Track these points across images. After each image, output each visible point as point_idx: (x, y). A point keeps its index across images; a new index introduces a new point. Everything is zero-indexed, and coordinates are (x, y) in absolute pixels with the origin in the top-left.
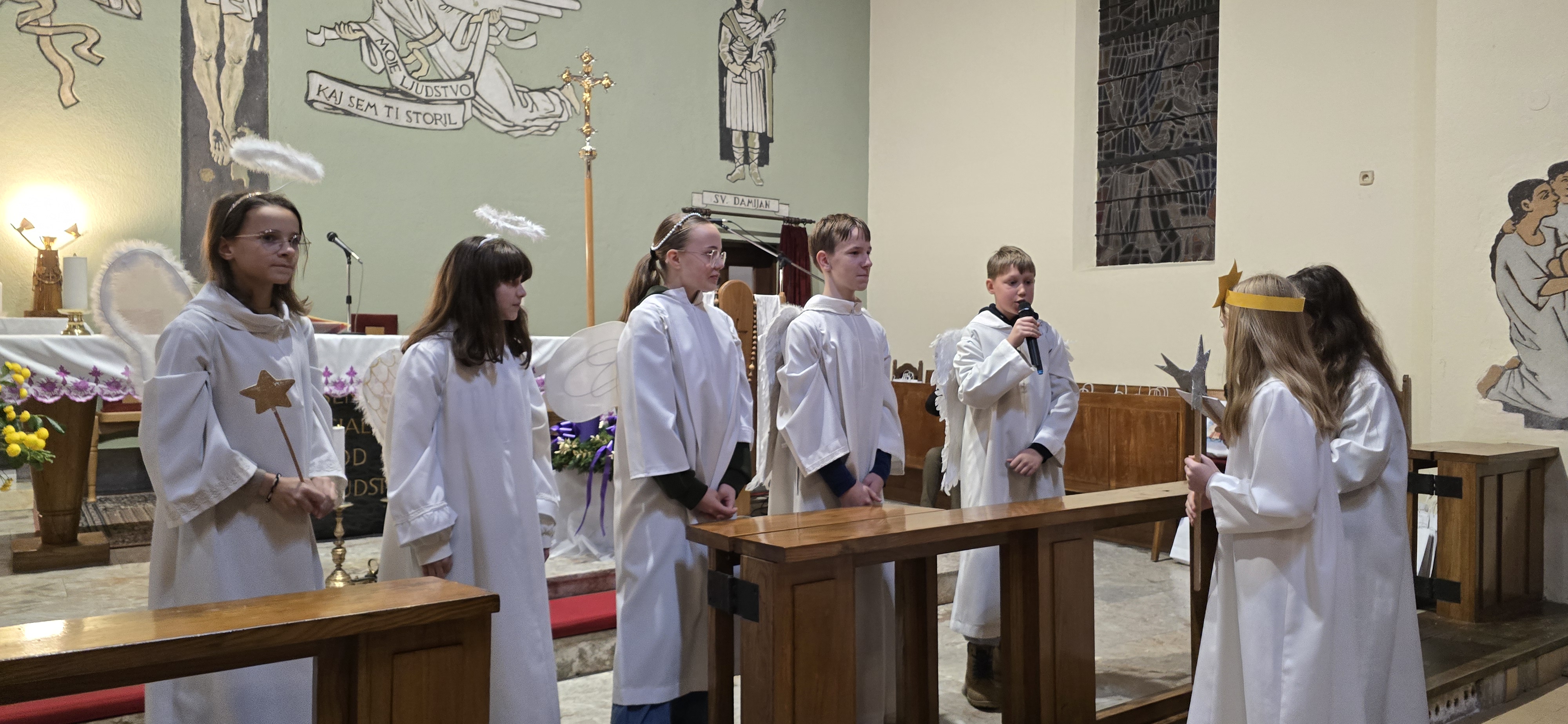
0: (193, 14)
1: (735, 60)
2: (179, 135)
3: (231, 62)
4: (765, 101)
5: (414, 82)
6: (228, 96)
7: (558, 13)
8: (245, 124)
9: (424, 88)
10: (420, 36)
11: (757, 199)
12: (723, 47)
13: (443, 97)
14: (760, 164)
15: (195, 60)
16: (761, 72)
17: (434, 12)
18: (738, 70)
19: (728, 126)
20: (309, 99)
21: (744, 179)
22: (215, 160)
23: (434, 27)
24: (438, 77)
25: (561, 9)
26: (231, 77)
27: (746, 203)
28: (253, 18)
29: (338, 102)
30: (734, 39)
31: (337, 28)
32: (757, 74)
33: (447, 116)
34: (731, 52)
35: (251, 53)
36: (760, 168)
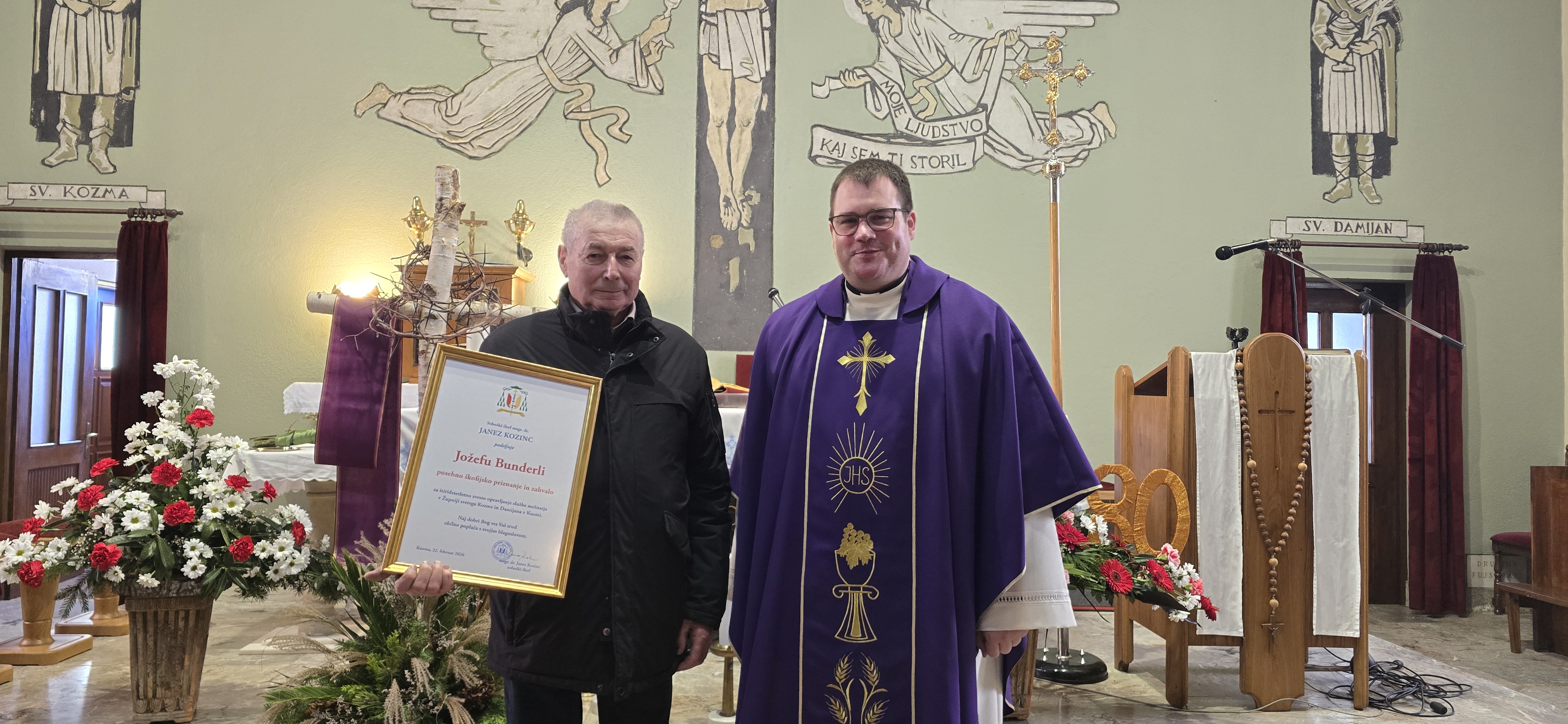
0: (707, 83)
1: (1335, 43)
2: (693, 203)
3: (740, 126)
4: (1383, 91)
5: (920, 124)
6: (737, 161)
7: (1089, 21)
8: (752, 187)
9: (931, 128)
10: (928, 72)
11: (1370, 222)
12: (1317, 29)
13: (951, 136)
14: (1376, 175)
15: (709, 127)
16: (1377, 54)
17: (943, 44)
18: (1341, 55)
19: (1325, 129)
20: (812, 155)
21: (1351, 196)
22: (725, 226)
23: (943, 59)
24: (948, 115)
25: (1093, 15)
26: (740, 141)
27: (1354, 230)
28: (761, 78)
29: (840, 155)
30: (1335, 15)
31: (842, 77)
32: (1370, 57)
33: (955, 157)
34: (1329, 33)
35: (759, 114)
36: (1375, 180)
